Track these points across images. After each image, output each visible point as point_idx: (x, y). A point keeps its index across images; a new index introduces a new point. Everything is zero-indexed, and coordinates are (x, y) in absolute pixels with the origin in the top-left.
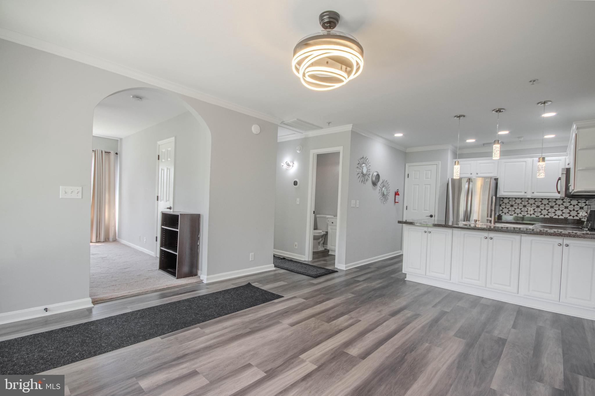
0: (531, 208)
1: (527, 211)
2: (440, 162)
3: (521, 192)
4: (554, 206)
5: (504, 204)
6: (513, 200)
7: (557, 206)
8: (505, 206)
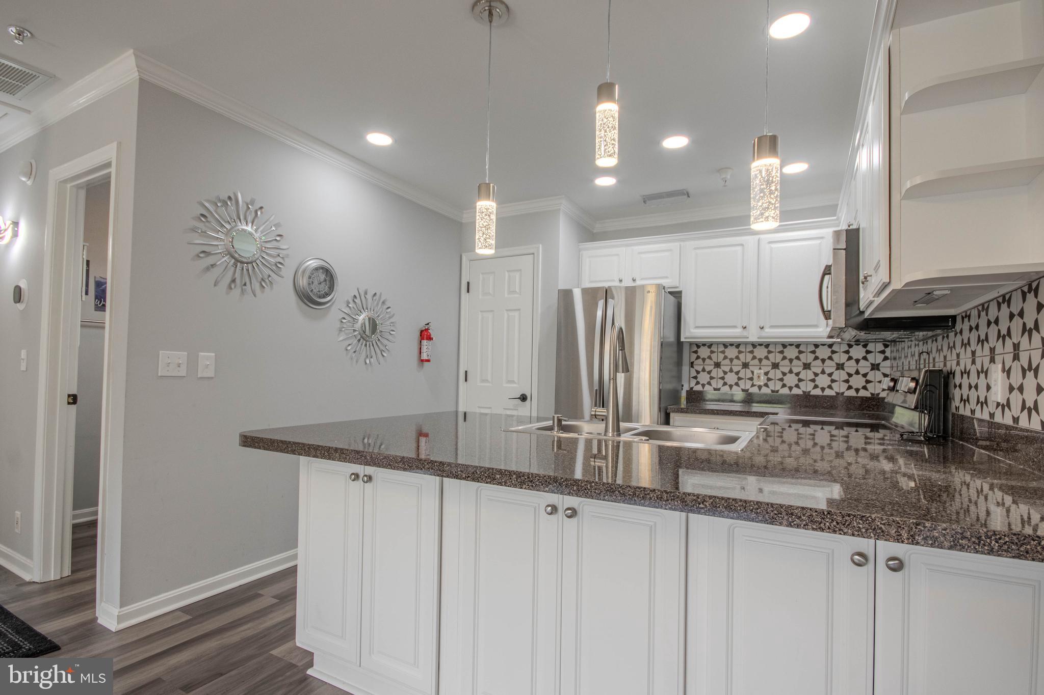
0: (760, 369)
1: (751, 379)
2: (541, 245)
3: (735, 327)
4: (812, 365)
5: (700, 361)
6: (720, 350)
7: (819, 362)
8: (702, 367)
